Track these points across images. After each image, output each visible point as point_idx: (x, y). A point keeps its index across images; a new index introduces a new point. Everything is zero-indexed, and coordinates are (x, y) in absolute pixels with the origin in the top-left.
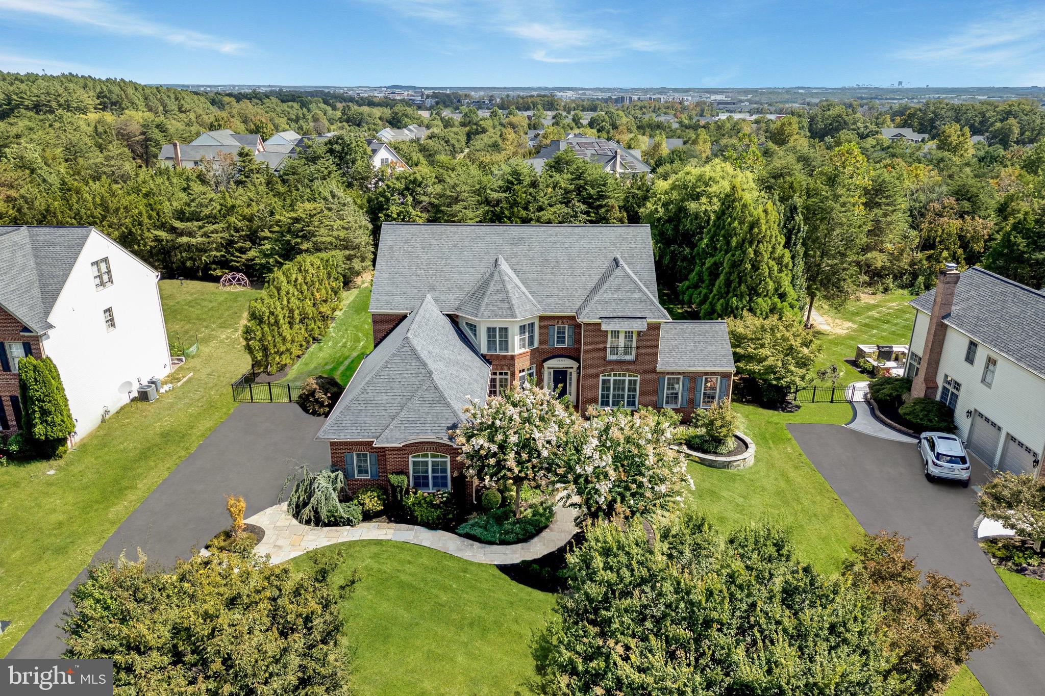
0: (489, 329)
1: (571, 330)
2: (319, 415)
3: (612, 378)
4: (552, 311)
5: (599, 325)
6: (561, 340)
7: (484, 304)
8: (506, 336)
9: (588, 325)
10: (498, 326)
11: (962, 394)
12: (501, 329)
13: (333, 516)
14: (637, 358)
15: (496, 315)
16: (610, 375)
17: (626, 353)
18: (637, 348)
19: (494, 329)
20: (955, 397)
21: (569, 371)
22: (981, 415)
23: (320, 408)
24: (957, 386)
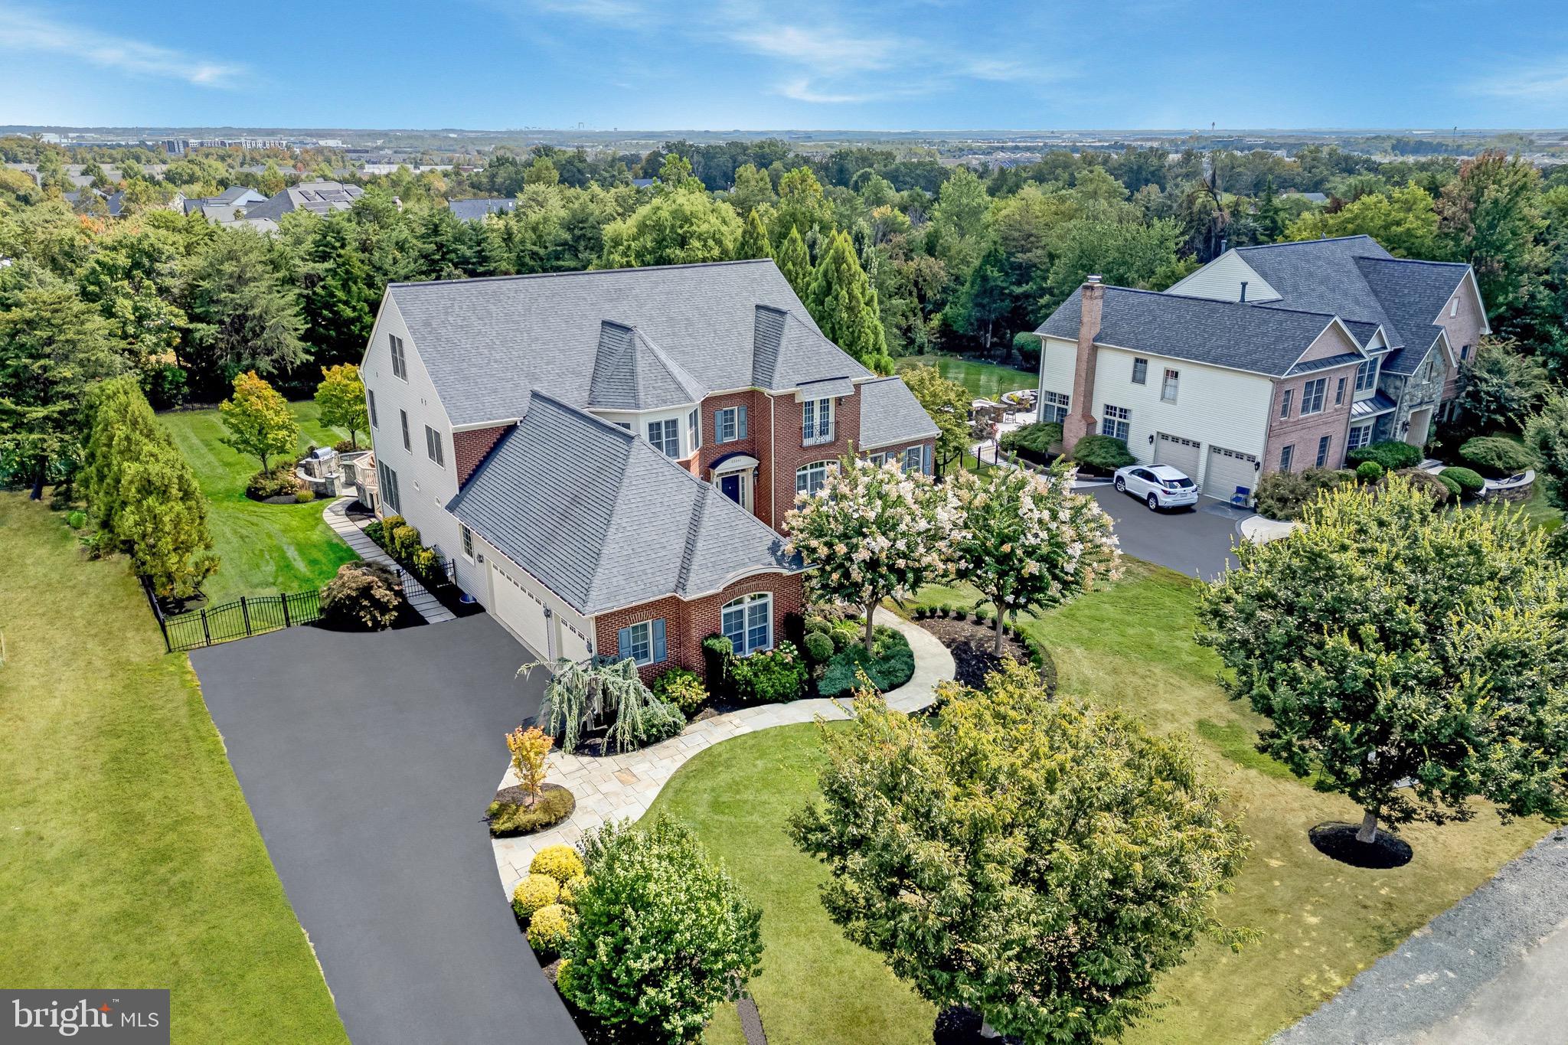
0: (651, 425)
1: (743, 414)
2: (384, 627)
3: (809, 471)
4: (720, 387)
5: (792, 396)
6: (729, 430)
7: (641, 388)
8: (675, 433)
9: (779, 399)
10: (662, 418)
11: (1133, 421)
12: (667, 423)
13: (653, 726)
14: (837, 438)
15: (665, 402)
16: (805, 468)
17: (822, 433)
18: (837, 423)
19: (658, 424)
20: (1124, 427)
21: (741, 475)
22: (1165, 437)
23: (382, 614)
24: (1124, 413)
